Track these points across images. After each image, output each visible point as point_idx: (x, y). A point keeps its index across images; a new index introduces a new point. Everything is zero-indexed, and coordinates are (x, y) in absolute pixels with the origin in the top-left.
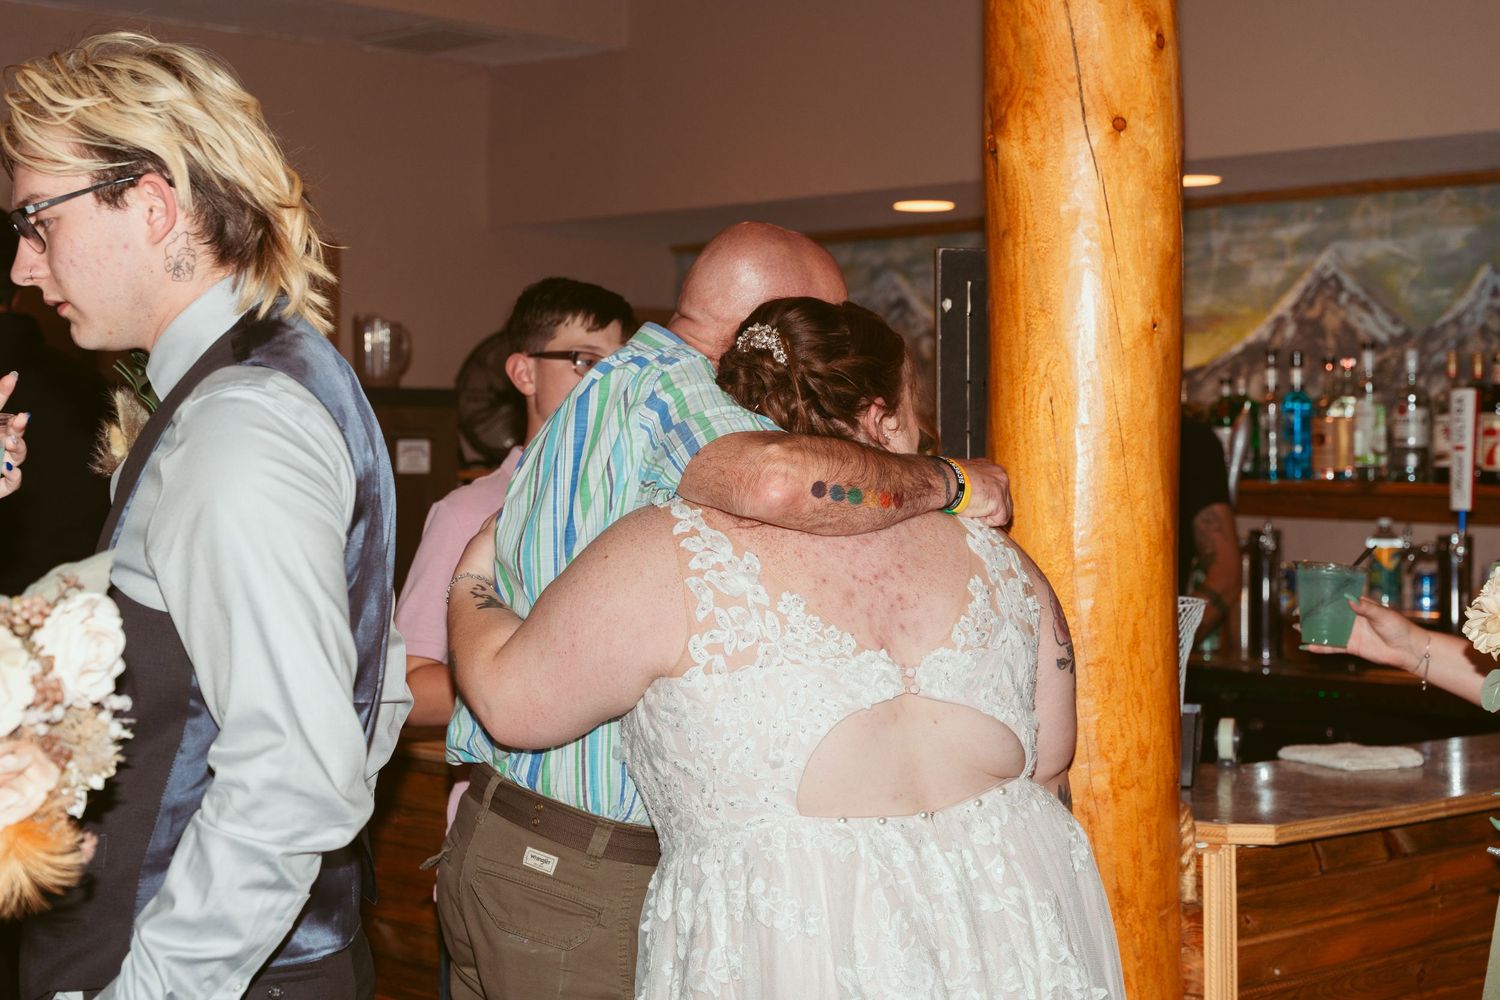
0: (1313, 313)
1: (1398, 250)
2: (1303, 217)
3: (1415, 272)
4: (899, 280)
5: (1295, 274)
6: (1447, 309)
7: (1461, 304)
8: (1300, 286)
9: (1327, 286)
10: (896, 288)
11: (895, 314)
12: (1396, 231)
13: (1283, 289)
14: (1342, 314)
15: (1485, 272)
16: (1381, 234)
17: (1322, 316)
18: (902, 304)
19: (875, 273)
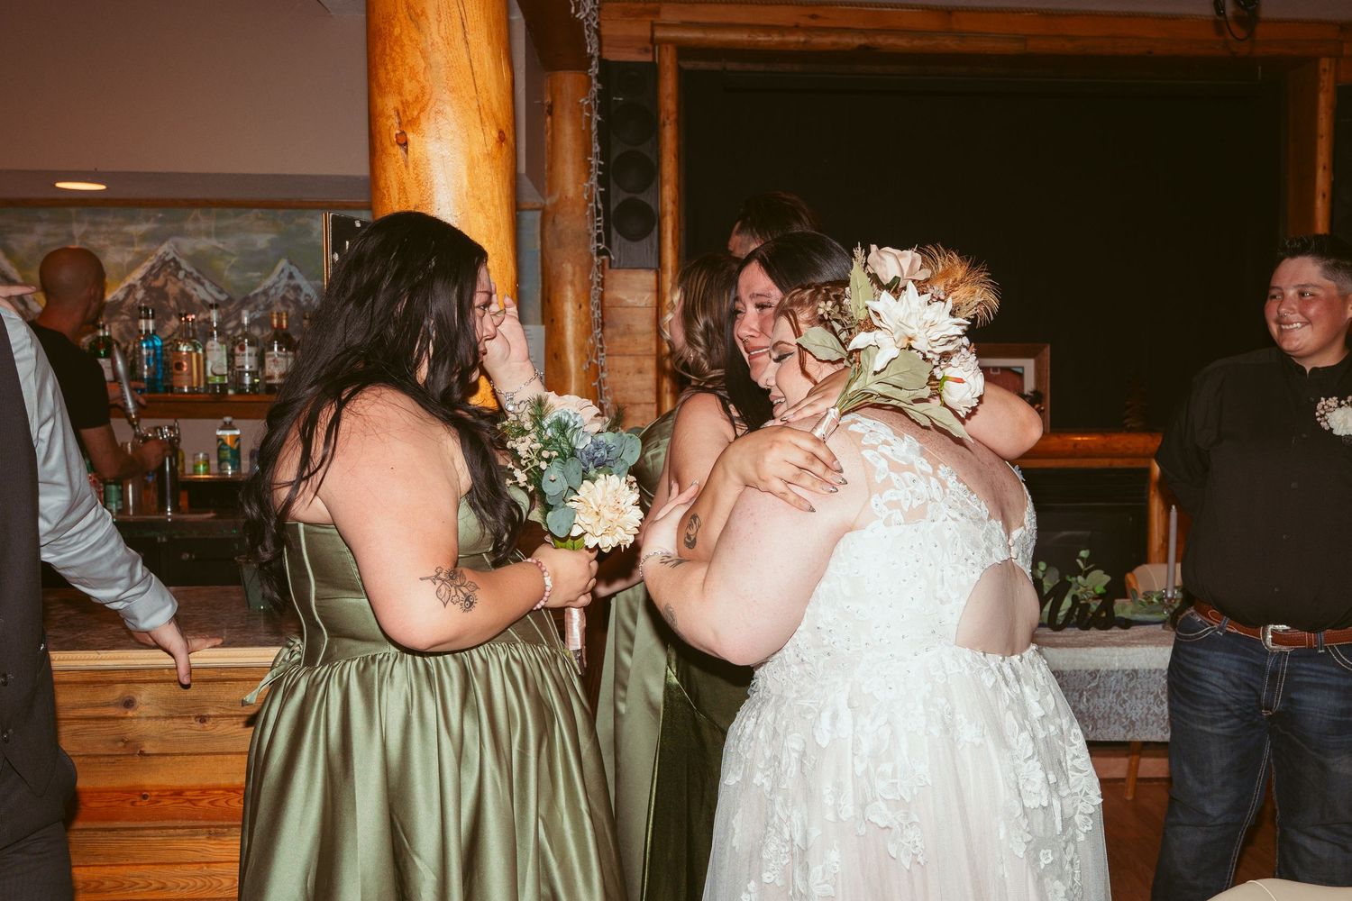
0: (159, 283)
1: (221, 246)
2: (147, 220)
3: (234, 260)
5: (143, 257)
6: (258, 285)
7: (268, 283)
8: (148, 264)
9: (169, 266)
12: (219, 233)
13: (132, 266)
14: (180, 284)
15: (283, 263)
16: (208, 234)
17: (165, 285)
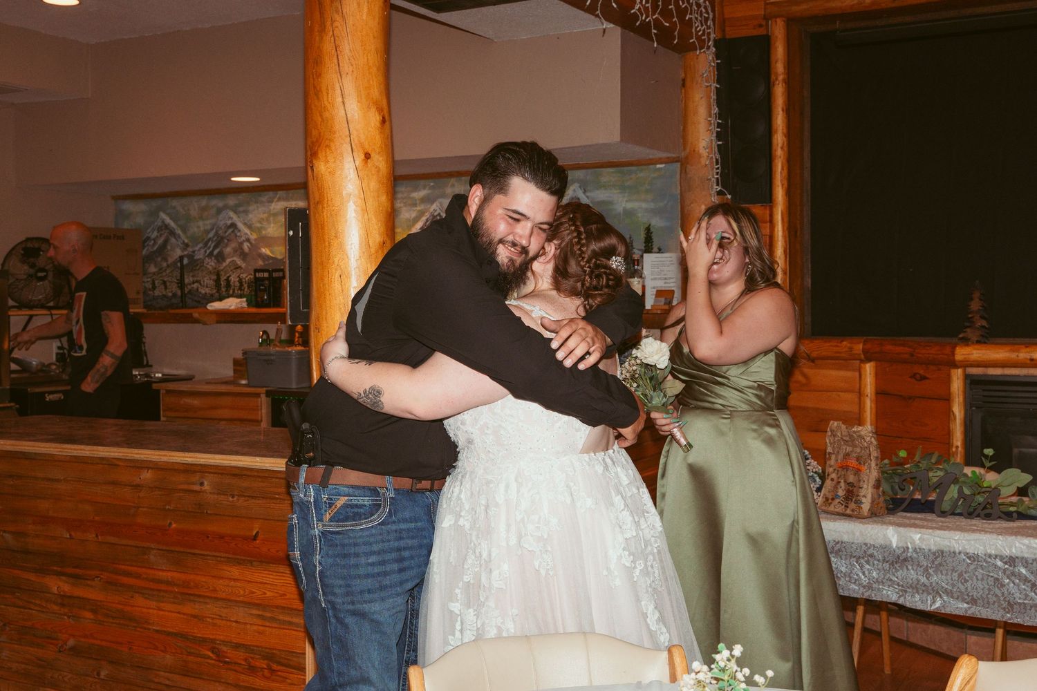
4: (231, 214)
5: (422, 213)
8: (424, 219)
10: (230, 218)
11: (230, 230)
13: (416, 220)
18: (233, 225)
19: (219, 211)
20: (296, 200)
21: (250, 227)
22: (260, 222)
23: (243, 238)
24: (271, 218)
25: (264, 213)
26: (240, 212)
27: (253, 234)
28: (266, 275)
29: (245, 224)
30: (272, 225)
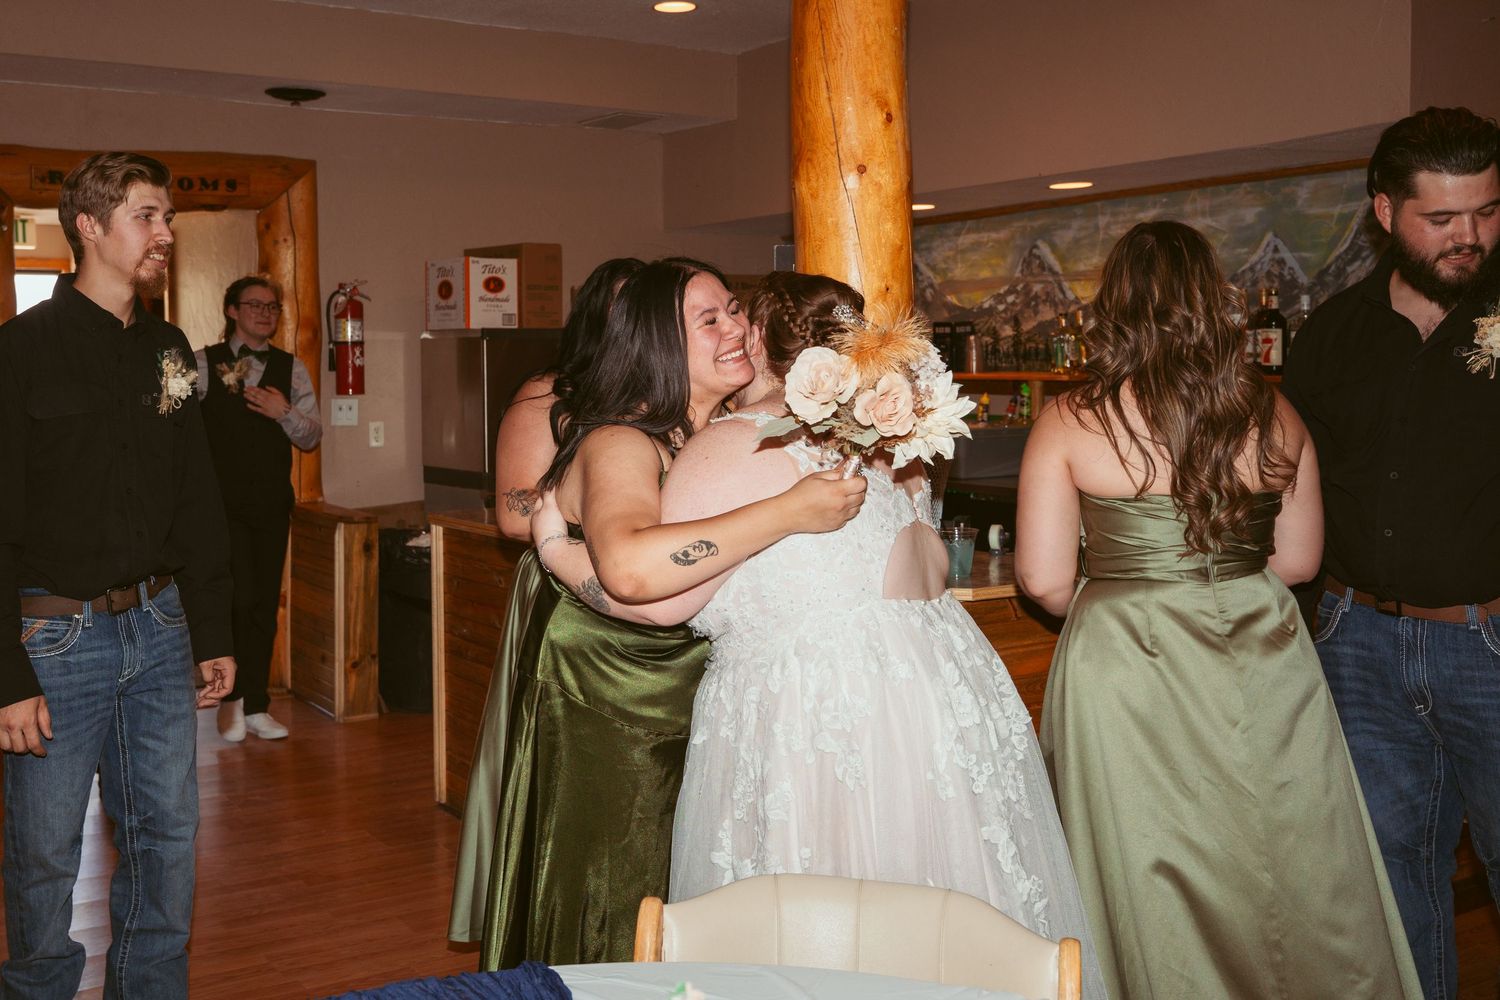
1: (1214, 224)
2: (1154, 205)
3: (1224, 237)
6: (1246, 261)
7: (1254, 258)
15: (1269, 236)
16: (1203, 214)
20: (989, 231)
21: (933, 268)
22: (945, 262)
23: (926, 283)
24: (959, 256)
25: (950, 250)
26: (922, 250)
27: (938, 277)
28: (948, 330)
29: (928, 265)
30: (960, 265)
